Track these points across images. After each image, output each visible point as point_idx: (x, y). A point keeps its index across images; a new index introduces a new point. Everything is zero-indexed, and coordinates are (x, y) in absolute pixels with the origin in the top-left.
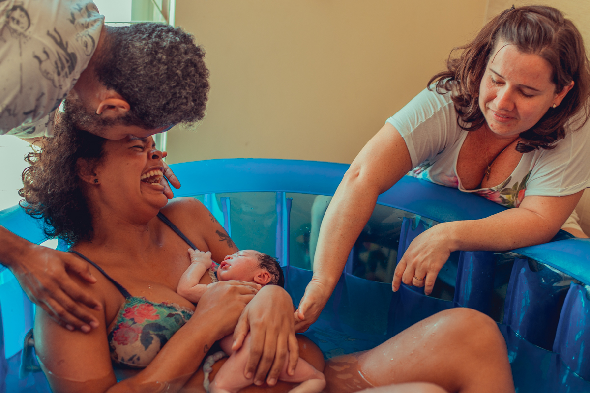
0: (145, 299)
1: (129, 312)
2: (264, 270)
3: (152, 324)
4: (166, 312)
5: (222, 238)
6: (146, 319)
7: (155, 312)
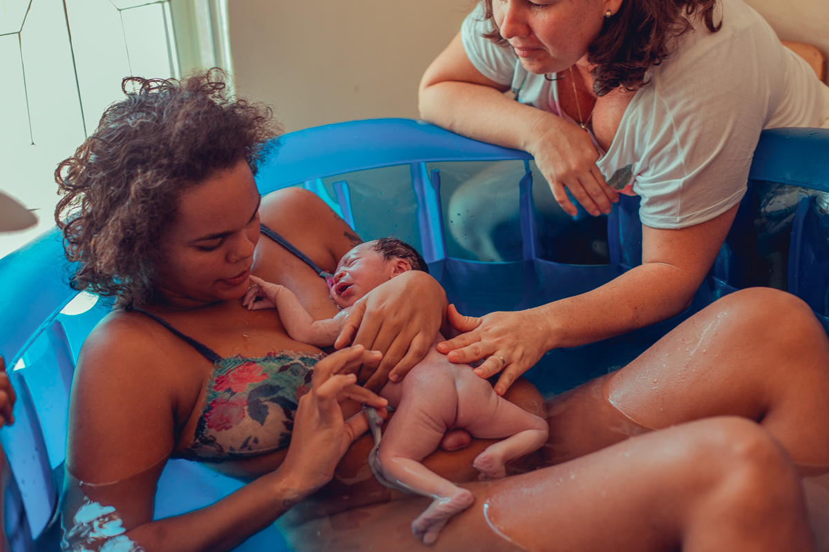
7: (260, 370)
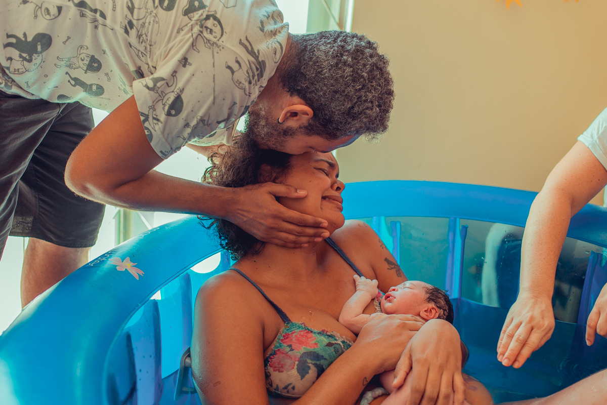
0: (305, 325)
1: (287, 338)
2: (432, 305)
3: (310, 352)
4: (325, 340)
5: (391, 266)
6: (304, 347)
7: (314, 340)
